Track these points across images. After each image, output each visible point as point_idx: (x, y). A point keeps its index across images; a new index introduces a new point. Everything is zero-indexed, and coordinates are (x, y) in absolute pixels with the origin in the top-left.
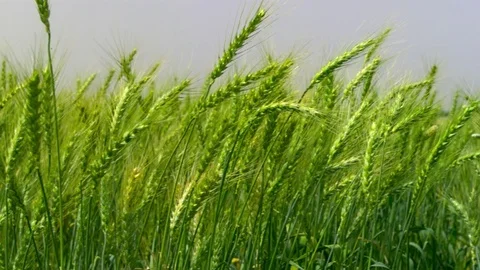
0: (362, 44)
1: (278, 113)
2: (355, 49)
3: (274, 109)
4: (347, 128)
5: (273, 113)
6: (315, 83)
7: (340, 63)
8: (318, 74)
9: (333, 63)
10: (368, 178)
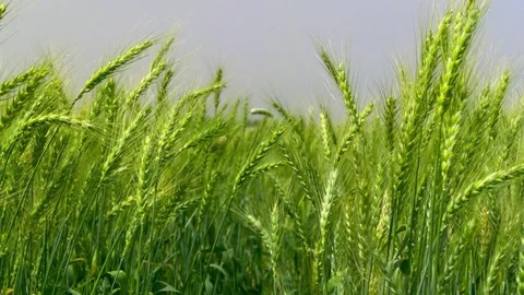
0: (138, 47)
1: (48, 127)
2: (129, 53)
3: (43, 122)
4: (121, 141)
5: (42, 127)
6: (84, 92)
7: (113, 69)
8: (88, 82)
9: (105, 69)
10: (143, 197)
